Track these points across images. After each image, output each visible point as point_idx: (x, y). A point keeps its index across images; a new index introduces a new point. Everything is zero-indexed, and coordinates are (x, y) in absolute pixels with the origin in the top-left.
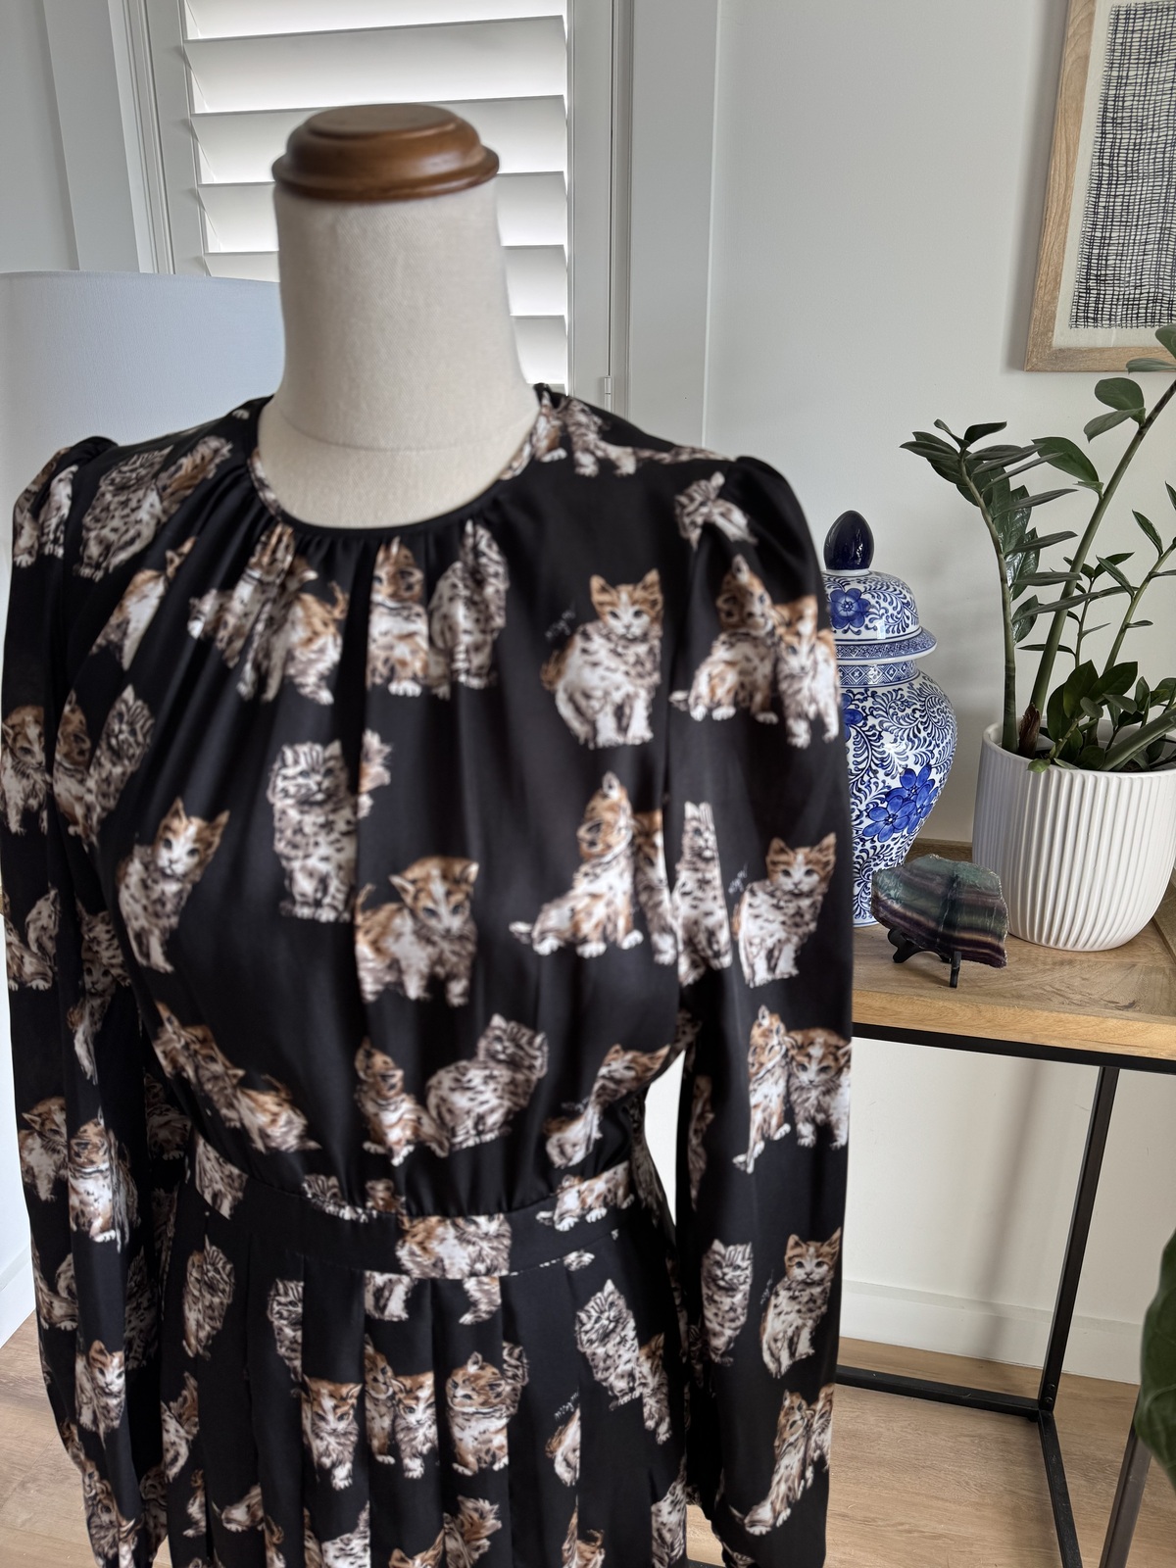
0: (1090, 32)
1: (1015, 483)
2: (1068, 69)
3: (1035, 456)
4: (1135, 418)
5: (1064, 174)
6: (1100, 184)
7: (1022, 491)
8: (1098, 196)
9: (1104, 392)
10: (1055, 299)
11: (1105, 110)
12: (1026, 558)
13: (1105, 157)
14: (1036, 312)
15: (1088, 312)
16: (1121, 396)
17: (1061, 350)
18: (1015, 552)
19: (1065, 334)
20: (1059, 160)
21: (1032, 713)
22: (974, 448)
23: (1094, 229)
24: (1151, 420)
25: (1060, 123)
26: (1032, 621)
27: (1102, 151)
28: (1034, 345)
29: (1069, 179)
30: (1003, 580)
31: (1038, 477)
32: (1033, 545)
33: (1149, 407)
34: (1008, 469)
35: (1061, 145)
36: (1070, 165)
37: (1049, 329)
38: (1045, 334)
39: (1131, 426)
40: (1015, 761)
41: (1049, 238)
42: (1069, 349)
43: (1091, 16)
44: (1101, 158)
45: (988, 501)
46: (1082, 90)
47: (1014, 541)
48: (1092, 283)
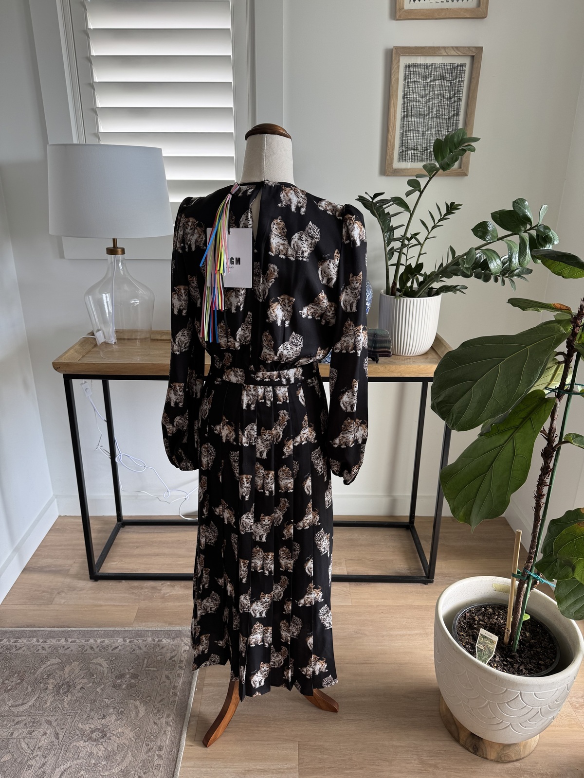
0: (399, 71)
1: (386, 211)
2: (393, 82)
3: (392, 203)
4: (418, 191)
5: (393, 114)
6: (404, 118)
7: (388, 213)
8: (404, 121)
9: (410, 183)
10: (393, 153)
11: (404, 95)
12: (390, 234)
13: (405, 109)
14: (388, 157)
15: (403, 157)
16: (414, 185)
17: (396, 169)
18: (387, 232)
19: (397, 165)
20: (392, 110)
21: (394, 283)
22: (375, 201)
23: (403, 132)
24: (423, 191)
25: (391, 99)
26: (393, 254)
27: (404, 107)
28: (388, 168)
29: (395, 116)
30: (384, 241)
31: (392, 209)
32: (392, 230)
33: (422, 188)
34: (384, 206)
35: (392, 105)
36: (395, 112)
37: (392, 163)
38: (391, 164)
39: (417, 193)
40: (390, 297)
41: (390, 134)
42: (398, 169)
43: (398, 67)
44: (404, 109)
45: (379, 216)
46: (397, 89)
47: (387, 229)
48: (404, 148)
